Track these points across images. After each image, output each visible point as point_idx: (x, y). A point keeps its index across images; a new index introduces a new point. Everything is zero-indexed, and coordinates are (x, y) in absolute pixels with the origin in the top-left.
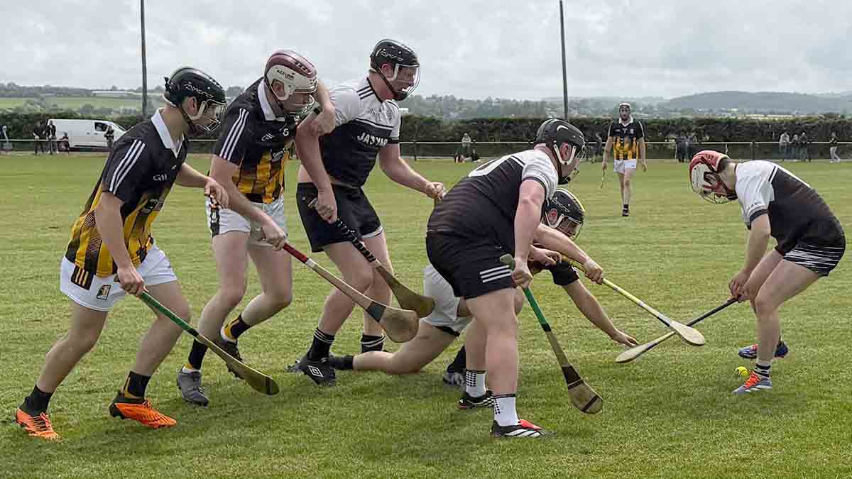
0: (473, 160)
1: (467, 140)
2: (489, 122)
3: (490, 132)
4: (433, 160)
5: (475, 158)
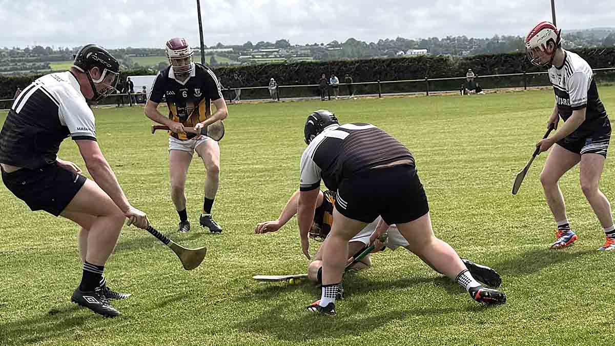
0: (477, 92)
1: (471, 75)
3: (491, 66)
4: (443, 94)
5: (478, 90)
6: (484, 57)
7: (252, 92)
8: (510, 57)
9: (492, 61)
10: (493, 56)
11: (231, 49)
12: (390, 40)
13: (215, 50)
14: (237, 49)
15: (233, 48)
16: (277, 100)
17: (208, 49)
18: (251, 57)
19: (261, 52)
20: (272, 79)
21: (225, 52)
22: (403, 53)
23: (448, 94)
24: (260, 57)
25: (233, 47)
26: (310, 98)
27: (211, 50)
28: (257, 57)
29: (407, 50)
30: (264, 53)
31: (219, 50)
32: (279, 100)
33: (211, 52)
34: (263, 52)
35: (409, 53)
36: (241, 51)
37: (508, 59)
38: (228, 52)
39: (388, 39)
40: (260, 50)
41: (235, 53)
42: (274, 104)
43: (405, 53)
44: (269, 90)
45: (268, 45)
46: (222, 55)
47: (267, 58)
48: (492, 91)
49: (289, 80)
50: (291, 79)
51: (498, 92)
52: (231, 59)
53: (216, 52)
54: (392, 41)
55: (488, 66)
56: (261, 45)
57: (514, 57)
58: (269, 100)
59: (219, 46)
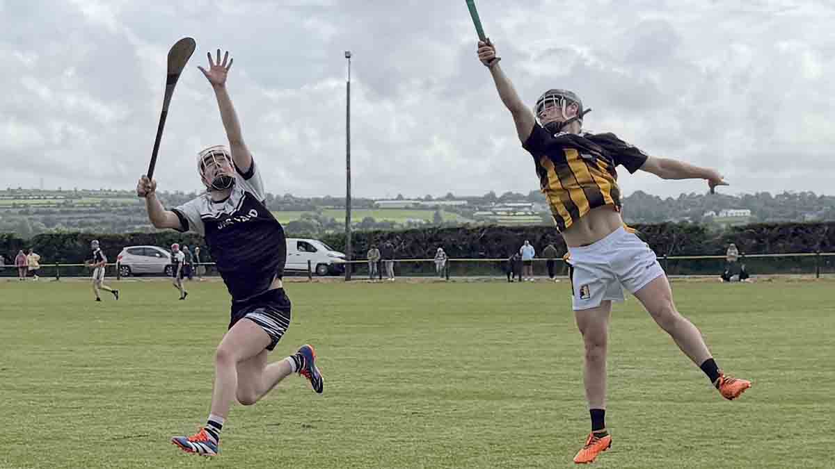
0: (741, 278)
2: (770, 227)
3: (771, 242)
4: (688, 280)
5: (744, 275)
6: (762, 226)
7: (417, 266)
8: (802, 228)
9: (774, 232)
10: (777, 225)
11: (466, 202)
12: (697, 194)
13: (443, 203)
14: (474, 202)
15: (468, 201)
16: (445, 279)
17: (433, 200)
18: (490, 213)
19: (507, 207)
20: (440, 249)
21: (456, 206)
22: (714, 214)
23: (697, 280)
24: (504, 213)
25: (469, 199)
26: (493, 278)
27: (437, 203)
28: (499, 213)
29: (721, 210)
30: (511, 209)
31: (448, 203)
32: (448, 279)
33: (437, 205)
34: (510, 207)
35: (722, 214)
36: (479, 205)
37: (800, 231)
38: (460, 206)
39: (693, 194)
40: (506, 204)
41: (470, 207)
42: (441, 284)
43: (717, 214)
44: (435, 264)
45: (518, 198)
46: (449, 209)
47: (515, 215)
48: (765, 277)
49: (471, 251)
50: (473, 249)
51: (773, 280)
52: (463, 215)
53: (444, 205)
54: (700, 196)
55: (767, 241)
56: (509, 197)
57: (810, 229)
58: (435, 278)
59: (450, 197)
